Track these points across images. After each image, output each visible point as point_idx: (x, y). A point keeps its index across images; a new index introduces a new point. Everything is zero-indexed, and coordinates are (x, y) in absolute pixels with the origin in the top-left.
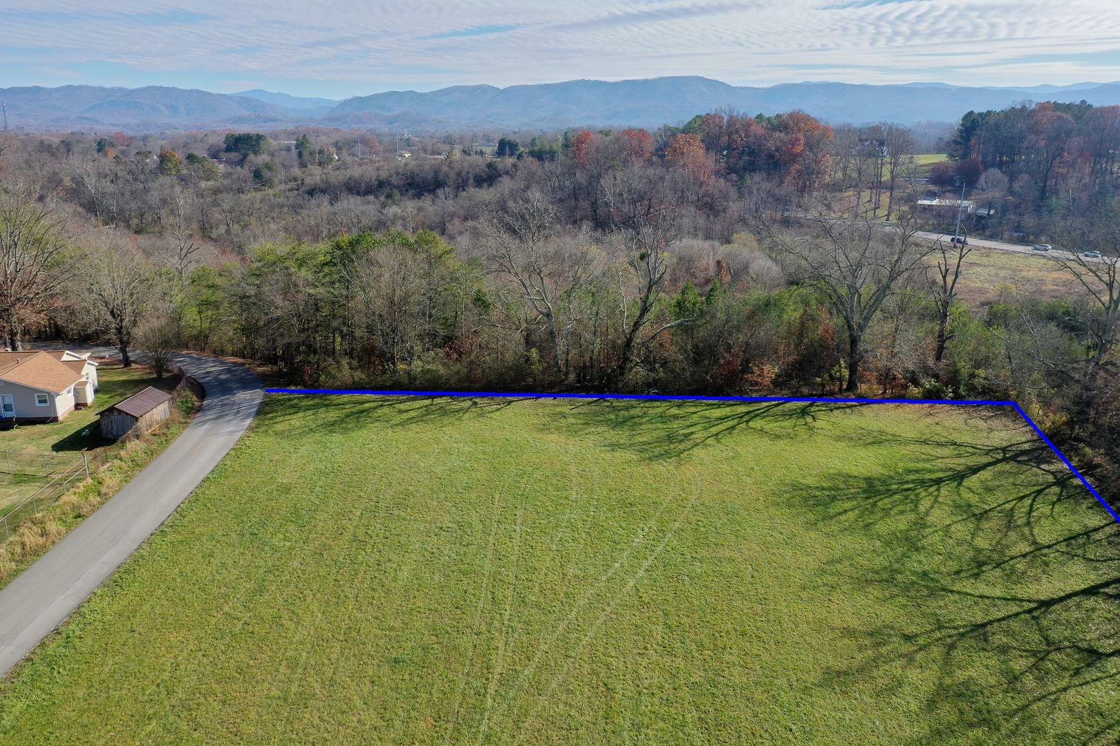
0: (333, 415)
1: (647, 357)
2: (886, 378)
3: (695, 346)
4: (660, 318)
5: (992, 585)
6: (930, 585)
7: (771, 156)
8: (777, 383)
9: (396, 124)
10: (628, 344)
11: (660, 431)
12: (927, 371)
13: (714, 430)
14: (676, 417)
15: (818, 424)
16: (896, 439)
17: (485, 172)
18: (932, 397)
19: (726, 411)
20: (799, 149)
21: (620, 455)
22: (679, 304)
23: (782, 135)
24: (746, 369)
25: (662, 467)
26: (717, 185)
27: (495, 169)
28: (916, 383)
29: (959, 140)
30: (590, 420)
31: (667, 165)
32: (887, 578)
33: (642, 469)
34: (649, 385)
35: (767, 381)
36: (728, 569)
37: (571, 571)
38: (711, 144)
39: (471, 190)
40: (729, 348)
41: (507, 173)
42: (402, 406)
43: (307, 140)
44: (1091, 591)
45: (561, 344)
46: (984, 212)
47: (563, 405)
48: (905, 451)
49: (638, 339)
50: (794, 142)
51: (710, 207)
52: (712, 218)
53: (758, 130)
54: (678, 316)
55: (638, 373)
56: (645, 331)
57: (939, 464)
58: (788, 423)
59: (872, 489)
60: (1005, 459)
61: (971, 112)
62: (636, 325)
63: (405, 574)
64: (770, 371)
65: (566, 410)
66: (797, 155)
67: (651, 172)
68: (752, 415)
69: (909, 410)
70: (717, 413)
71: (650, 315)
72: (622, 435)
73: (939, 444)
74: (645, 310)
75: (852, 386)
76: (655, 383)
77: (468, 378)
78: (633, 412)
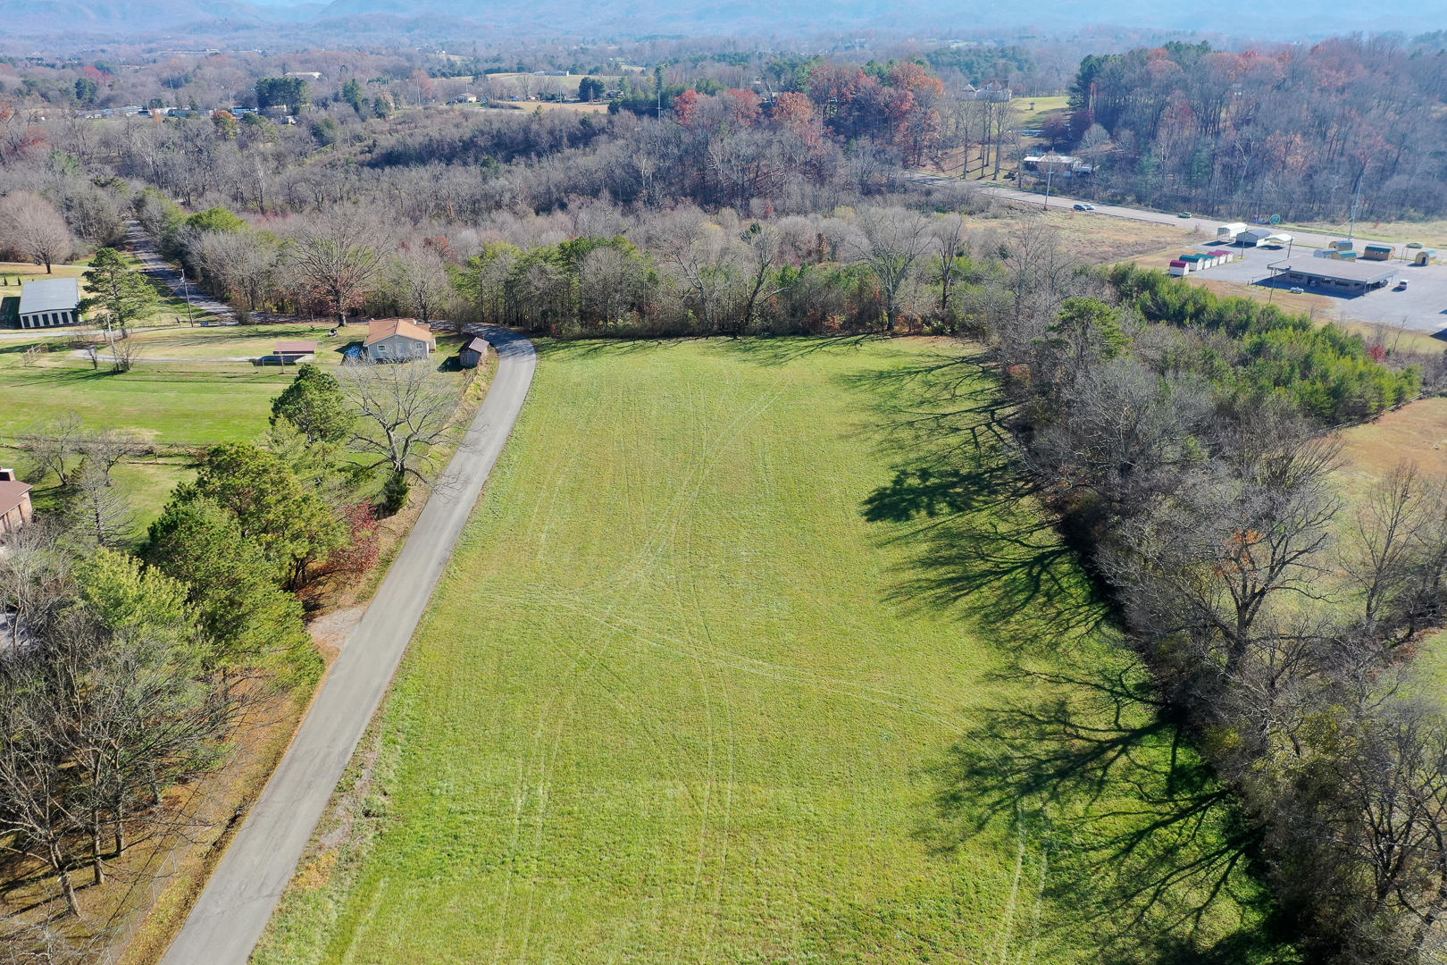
0: (580, 351)
1: (762, 313)
2: (910, 322)
3: (793, 305)
4: (770, 288)
5: (926, 409)
6: (896, 410)
7: (881, 112)
8: (843, 327)
9: (417, 31)
10: (750, 305)
11: (770, 352)
12: (936, 317)
13: (802, 352)
14: (780, 347)
15: (863, 348)
16: (906, 354)
17: (579, 130)
18: (938, 332)
19: (811, 343)
20: (906, 106)
21: (749, 364)
22: (782, 278)
23: (892, 90)
24: (824, 317)
25: (771, 369)
26: (825, 148)
27: (590, 125)
28: (929, 324)
29: (1076, 86)
30: (733, 349)
31: (774, 127)
32: (877, 408)
33: (762, 370)
34: (764, 330)
35: (837, 326)
36: (804, 407)
37: (731, 409)
38: (819, 98)
39: (568, 152)
40: (813, 306)
41: (603, 131)
42: (618, 345)
43: (357, 86)
44: (970, 411)
45: (709, 306)
46: (1088, 168)
47: (712, 341)
48: (908, 359)
49: (756, 301)
50: (903, 99)
51: (817, 171)
52: (818, 185)
53: (869, 82)
54: (781, 286)
55: (757, 322)
56: (760, 296)
57: (923, 365)
58: (845, 348)
59: (881, 375)
60: (962, 362)
61: (1089, 57)
62: (755, 292)
63: (654, 413)
64: (839, 319)
65: (715, 344)
66: (906, 112)
67: (758, 136)
68: (824, 345)
69: (922, 339)
70: (805, 344)
71: (764, 286)
72: (750, 355)
73: (929, 356)
74: (760, 283)
75: (890, 327)
76: (768, 329)
77: (652, 330)
78: (754, 345)
